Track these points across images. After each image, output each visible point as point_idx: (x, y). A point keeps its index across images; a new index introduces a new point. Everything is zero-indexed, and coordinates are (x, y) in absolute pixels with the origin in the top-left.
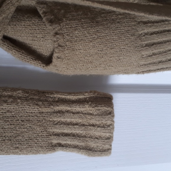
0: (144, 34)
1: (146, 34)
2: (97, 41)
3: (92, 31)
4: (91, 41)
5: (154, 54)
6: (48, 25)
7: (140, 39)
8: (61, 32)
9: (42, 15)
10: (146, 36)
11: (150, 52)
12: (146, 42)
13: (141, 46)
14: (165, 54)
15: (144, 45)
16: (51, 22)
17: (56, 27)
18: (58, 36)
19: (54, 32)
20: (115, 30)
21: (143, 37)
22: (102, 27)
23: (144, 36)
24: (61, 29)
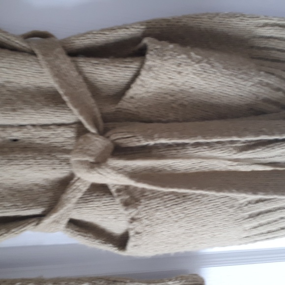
0: (246, 203)
1: (250, 203)
2: (184, 220)
3: (177, 209)
4: (176, 221)
5: (261, 225)
6: (121, 209)
7: (241, 210)
8: (139, 216)
10: (250, 205)
11: (255, 223)
12: (249, 213)
13: (242, 218)
14: (276, 223)
15: (247, 216)
16: (126, 204)
17: (133, 212)
18: (135, 223)
19: (130, 217)
20: (208, 204)
21: (246, 208)
22: (190, 202)
23: (246, 205)
24: (137, 214)
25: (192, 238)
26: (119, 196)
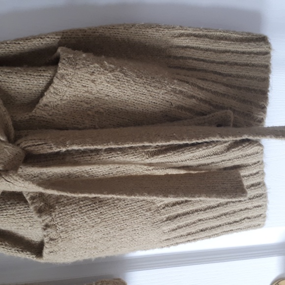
0: (163, 206)
1: (167, 205)
2: (101, 225)
3: (93, 214)
4: (93, 227)
5: (180, 227)
6: (35, 217)
7: (158, 213)
8: (52, 223)
9: (29, 202)
10: (167, 208)
11: (173, 225)
12: (167, 216)
13: (160, 221)
14: (194, 225)
15: (165, 219)
16: (40, 211)
17: (47, 219)
18: (49, 230)
19: (43, 224)
20: (125, 208)
21: (163, 210)
22: (107, 207)
23: (164, 208)
24: (53, 220)
25: (111, 243)
26: (33, 203)
